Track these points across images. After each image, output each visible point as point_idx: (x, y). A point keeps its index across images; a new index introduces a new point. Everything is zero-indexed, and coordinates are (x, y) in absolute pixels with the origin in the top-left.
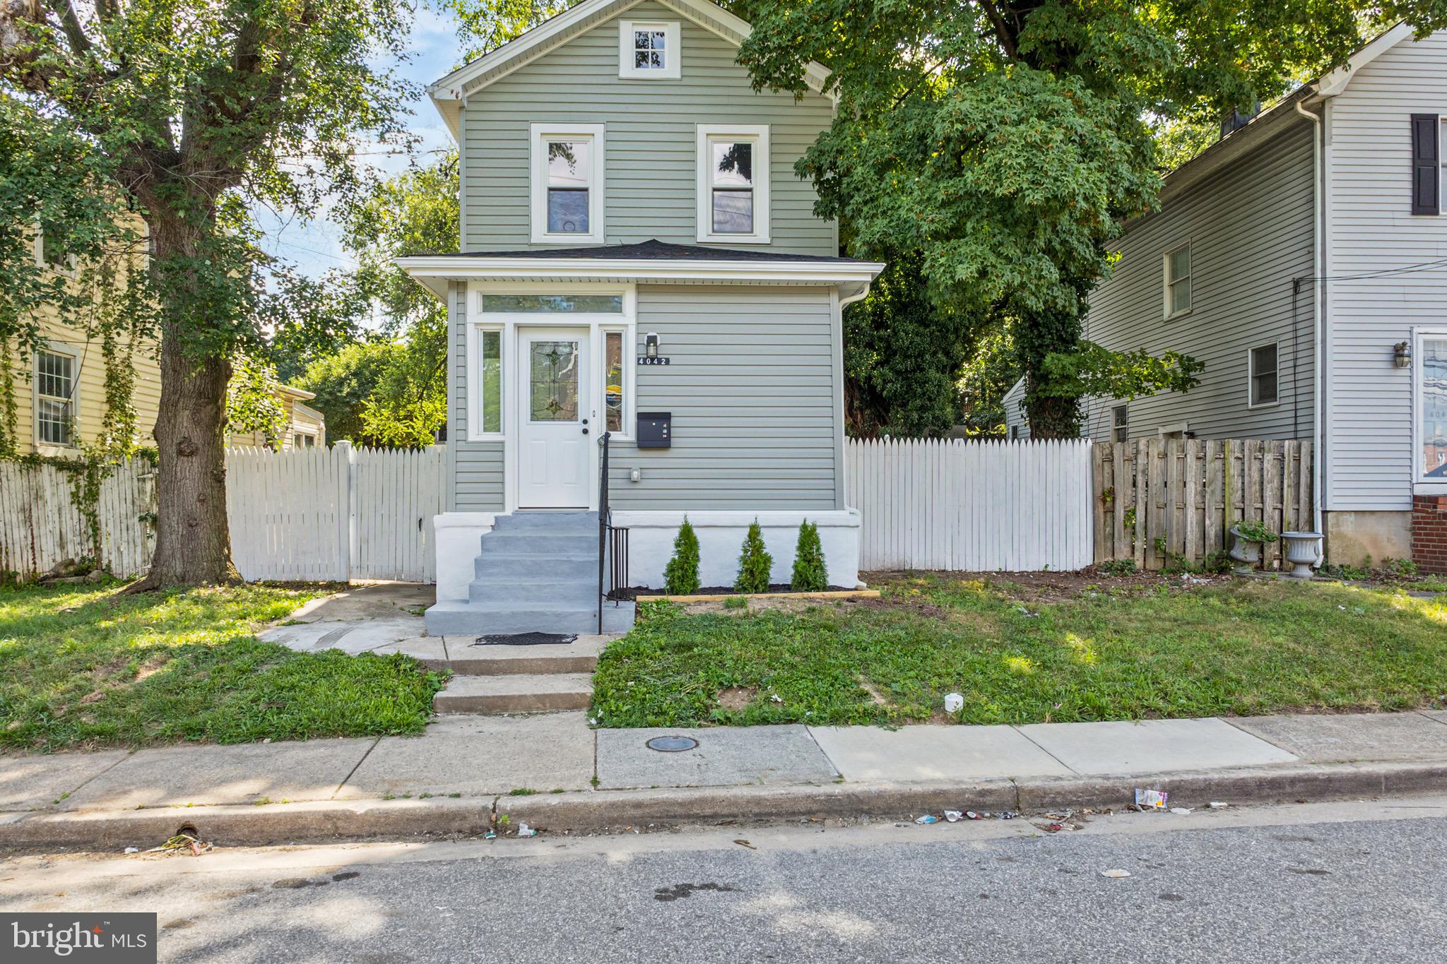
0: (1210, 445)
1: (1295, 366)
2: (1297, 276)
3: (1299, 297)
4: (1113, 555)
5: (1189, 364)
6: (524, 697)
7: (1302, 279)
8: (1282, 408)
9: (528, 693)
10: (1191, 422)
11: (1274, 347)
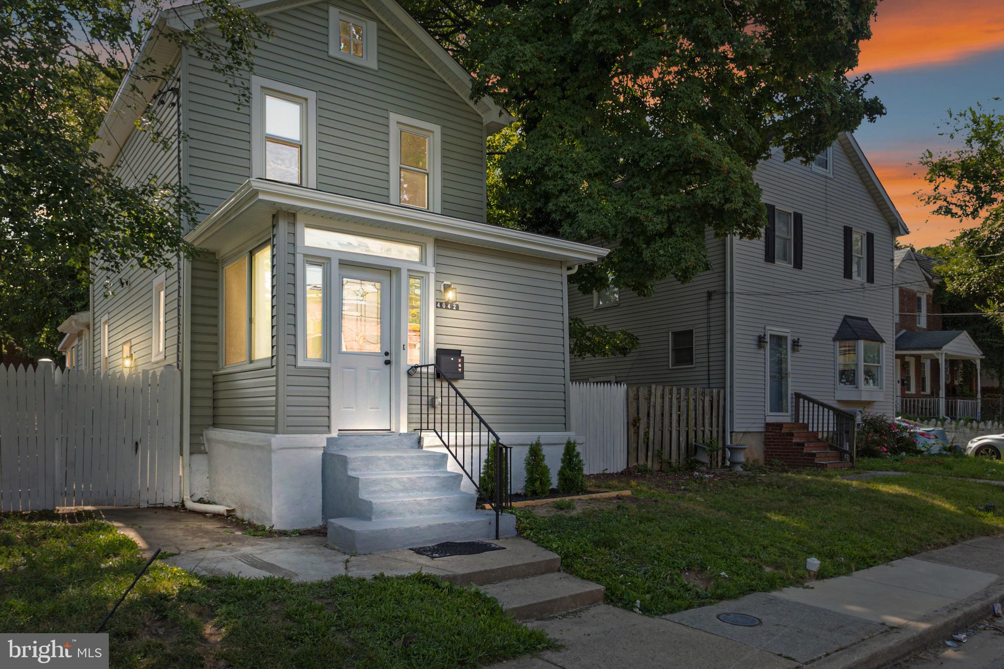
0: (675, 389)
1: (708, 344)
2: (710, 290)
3: (711, 302)
4: (637, 461)
5: (633, 340)
6: (563, 598)
7: (715, 292)
8: (697, 369)
9: (566, 594)
10: (618, 375)
11: (691, 332)
